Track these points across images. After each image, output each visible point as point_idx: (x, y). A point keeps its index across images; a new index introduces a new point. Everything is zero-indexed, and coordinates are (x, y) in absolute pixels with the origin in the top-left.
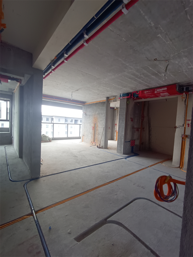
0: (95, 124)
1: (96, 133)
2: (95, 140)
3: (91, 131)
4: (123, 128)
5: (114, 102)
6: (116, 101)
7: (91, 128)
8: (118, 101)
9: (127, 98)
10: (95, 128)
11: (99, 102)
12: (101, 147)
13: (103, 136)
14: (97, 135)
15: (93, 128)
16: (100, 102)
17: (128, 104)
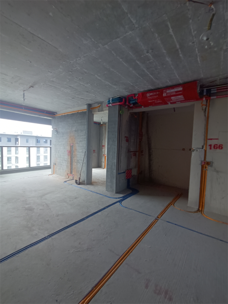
0: (71, 147)
1: (73, 160)
2: (73, 170)
3: (67, 157)
4: (115, 152)
5: (99, 111)
6: (102, 111)
7: (67, 153)
8: (106, 110)
10: (71, 153)
11: (76, 112)
12: (83, 181)
13: (84, 165)
14: (75, 164)
15: (69, 152)
16: (78, 113)
17: (120, 114)
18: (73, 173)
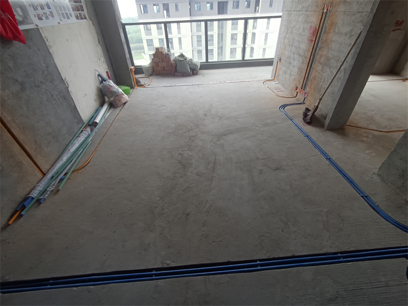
0: (324, 16)
1: (317, 57)
2: (309, 83)
3: (305, 46)
7: (307, 34)
10: (318, 36)
12: (322, 116)
14: (319, 67)
15: (313, 34)
18: (307, 89)
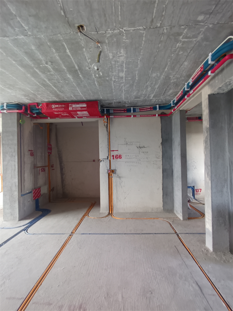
9: (17, 113)
